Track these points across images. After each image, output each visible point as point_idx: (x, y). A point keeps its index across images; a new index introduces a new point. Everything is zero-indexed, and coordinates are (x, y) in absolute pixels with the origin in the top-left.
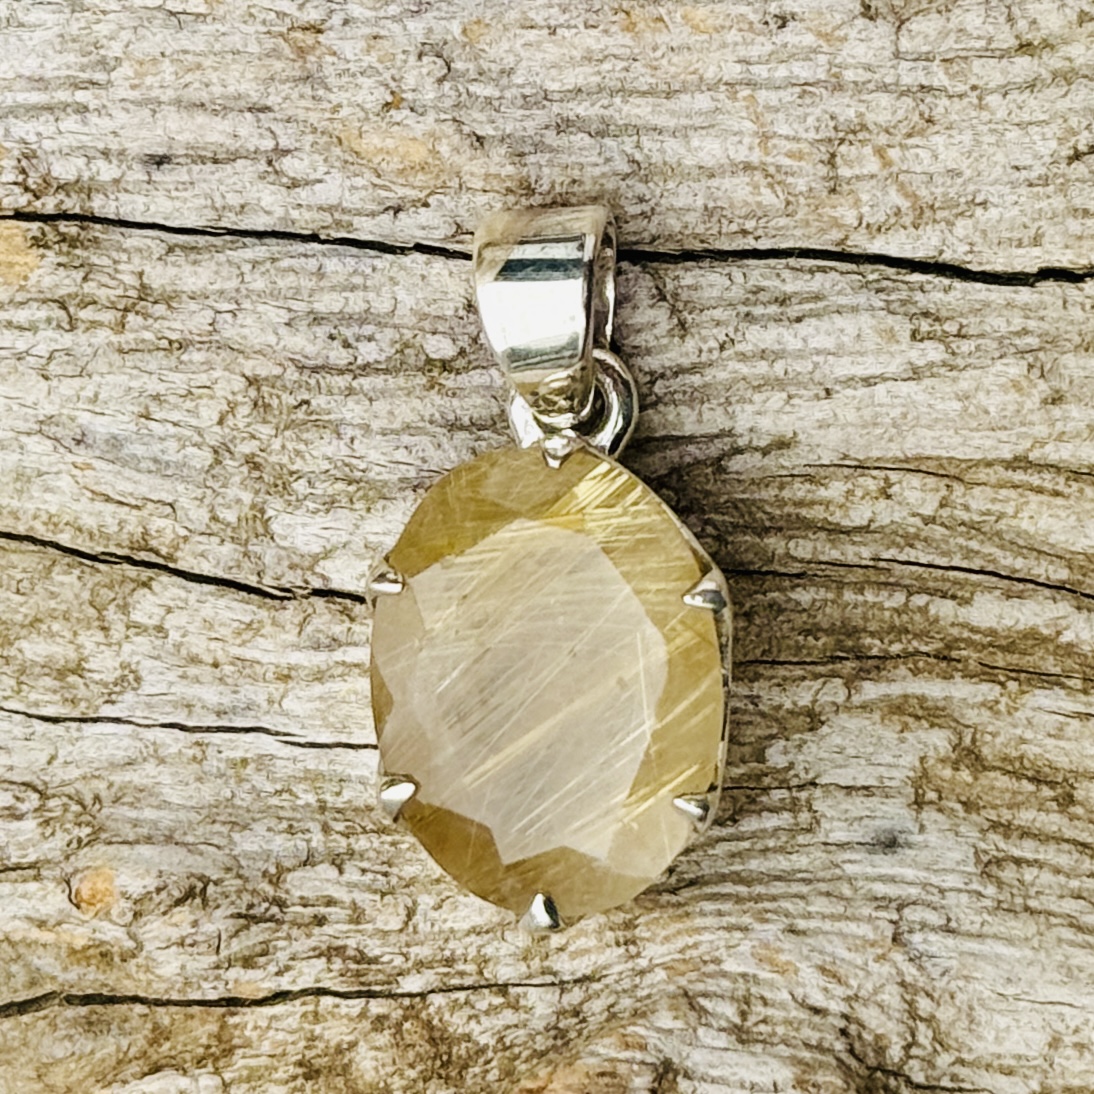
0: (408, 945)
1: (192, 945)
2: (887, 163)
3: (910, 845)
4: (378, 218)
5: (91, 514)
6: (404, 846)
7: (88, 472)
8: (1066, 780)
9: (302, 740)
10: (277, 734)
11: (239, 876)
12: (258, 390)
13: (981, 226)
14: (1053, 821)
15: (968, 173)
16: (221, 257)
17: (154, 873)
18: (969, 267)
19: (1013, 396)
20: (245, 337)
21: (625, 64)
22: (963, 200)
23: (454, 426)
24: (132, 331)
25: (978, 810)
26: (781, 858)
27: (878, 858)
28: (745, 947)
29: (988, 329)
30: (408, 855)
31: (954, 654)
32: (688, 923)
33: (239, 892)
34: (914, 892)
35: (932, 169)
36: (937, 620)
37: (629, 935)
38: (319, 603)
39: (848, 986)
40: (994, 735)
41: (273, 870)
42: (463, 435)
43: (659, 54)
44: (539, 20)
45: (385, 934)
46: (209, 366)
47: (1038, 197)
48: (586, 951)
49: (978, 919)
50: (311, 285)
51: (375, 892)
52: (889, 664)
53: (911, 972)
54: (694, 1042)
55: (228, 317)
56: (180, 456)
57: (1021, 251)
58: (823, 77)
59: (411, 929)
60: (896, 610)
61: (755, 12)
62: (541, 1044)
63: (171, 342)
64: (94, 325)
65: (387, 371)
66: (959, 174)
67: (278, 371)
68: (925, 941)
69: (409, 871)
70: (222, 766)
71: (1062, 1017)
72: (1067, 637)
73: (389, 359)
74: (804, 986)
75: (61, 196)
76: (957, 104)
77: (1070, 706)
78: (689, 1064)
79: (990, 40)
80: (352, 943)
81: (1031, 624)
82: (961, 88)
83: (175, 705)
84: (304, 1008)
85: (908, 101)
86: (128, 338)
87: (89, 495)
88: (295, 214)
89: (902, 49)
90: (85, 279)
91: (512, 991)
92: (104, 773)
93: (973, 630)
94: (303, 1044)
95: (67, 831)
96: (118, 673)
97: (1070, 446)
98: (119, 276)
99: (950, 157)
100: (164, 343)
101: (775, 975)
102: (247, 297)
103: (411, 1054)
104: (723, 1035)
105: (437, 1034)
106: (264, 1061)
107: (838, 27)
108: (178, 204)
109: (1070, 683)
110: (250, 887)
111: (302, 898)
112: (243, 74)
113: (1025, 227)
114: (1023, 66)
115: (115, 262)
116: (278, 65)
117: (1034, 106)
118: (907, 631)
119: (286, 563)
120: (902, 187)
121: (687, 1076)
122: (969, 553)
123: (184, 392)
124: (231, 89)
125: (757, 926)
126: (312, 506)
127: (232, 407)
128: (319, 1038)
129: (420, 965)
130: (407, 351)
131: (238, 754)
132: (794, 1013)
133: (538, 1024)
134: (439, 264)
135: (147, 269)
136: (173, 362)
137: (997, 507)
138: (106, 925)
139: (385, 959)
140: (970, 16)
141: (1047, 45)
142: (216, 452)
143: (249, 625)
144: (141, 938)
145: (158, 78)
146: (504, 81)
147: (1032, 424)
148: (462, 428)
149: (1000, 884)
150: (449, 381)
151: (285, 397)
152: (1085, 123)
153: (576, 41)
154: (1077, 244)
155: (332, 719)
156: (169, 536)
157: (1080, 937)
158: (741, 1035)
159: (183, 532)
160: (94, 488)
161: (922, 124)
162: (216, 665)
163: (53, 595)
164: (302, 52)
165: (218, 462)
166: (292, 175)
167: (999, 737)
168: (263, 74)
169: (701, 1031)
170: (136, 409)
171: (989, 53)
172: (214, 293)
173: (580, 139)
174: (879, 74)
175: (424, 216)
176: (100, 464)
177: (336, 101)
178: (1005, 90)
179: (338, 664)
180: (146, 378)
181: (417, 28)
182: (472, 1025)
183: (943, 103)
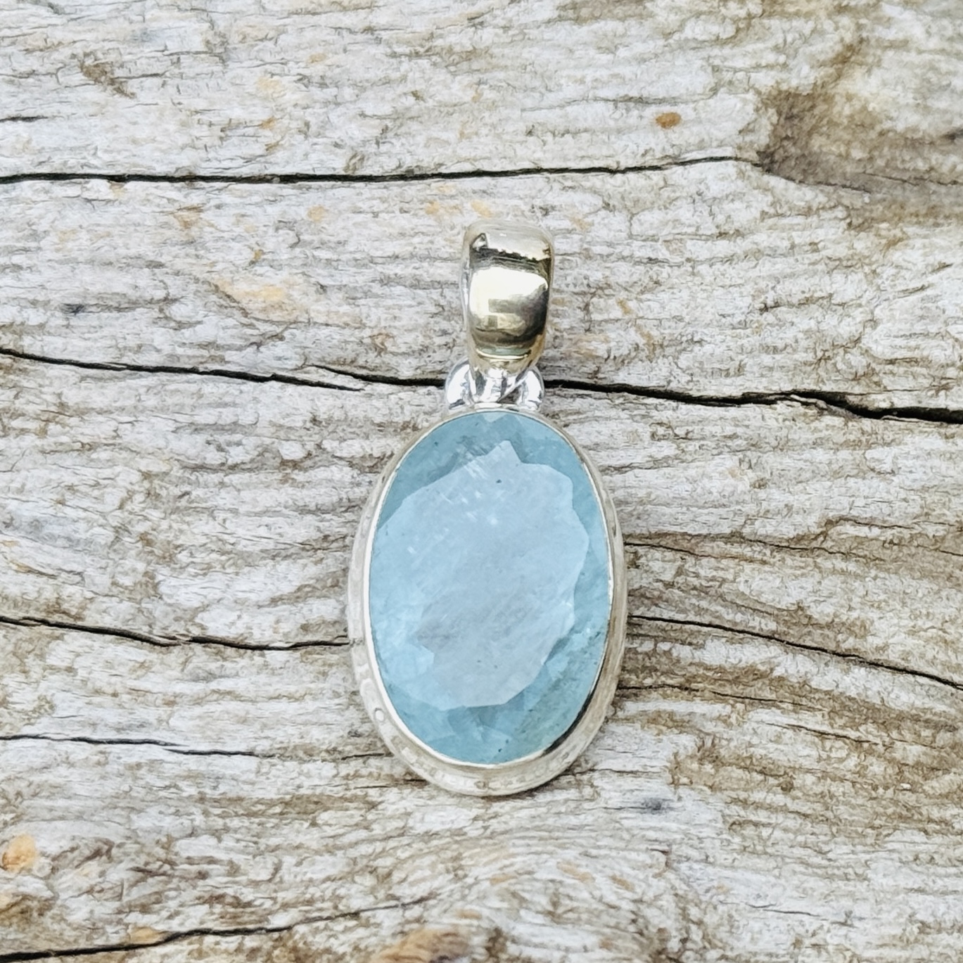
0: (275, 891)
1: (99, 892)
2: (627, 311)
3: (671, 809)
4: (244, 352)
5: (16, 584)
6: (269, 825)
7: (15, 549)
8: (785, 773)
9: (186, 749)
10: (166, 744)
11: (137, 842)
12: (151, 482)
13: (699, 359)
14: (779, 799)
15: (687, 319)
16: (123, 384)
17: (69, 836)
18: (691, 393)
19: (731, 481)
20: (141, 441)
21: (429, 238)
22: (684, 339)
23: (304, 510)
24: (53, 436)
25: (721, 790)
26: (572, 817)
27: (647, 816)
28: (552, 863)
29: (707, 433)
30: (273, 831)
31: (693, 686)
32: (504, 853)
33: (138, 853)
34: (678, 837)
35: (662, 316)
36: (678, 661)
37: (456, 865)
38: (198, 648)
39: (634, 892)
40: (729, 740)
41: (164, 840)
42: (309, 518)
43: (455, 231)
44: (364, 206)
45: (256, 884)
46: (112, 463)
47: (739, 337)
48: (423, 880)
49: (730, 858)
50: (192, 402)
51: (248, 854)
52: (644, 692)
53: (682, 888)
54: (518, 919)
55: (128, 426)
56: (88, 535)
57: (728, 381)
58: (577, 250)
59: (277, 879)
60: (646, 654)
61: (526, 204)
63: (83, 445)
64: (23, 431)
65: (250, 470)
66: (681, 320)
67: (164, 468)
68: (691, 868)
69: (274, 841)
70: (121, 768)
71: (802, 923)
72: (778, 672)
73: (252, 461)
74: (600, 889)
76: (676, 271)
77: (785, 720)
78: (515, 933)
79: (698, 228)
80: (230, 891)
81: (751, 662)
82: (678, 259)
83: (83, 725)
84: (191, 947)
85: (641, 268)
86: (48, 443)
87: (15, 567)
88: (180, 351)
89: (634, 233)
90: (16, 397)
91: (363, 915)
92: (24, 775)
93: (708, 668)
96: (36, 704)
97: (774, 522)
98: (44, 396)
99: (674, 308)
100: (78, 446)
101: (576, 882)
102: (142, 412)
104: (541, 916)
105: (301, 954)
107: (586, 215)
108: (89, 343)
109: (784, 705)
110: (146, 850)
111: (188, 858)
112: (142, 240)
113: (732, 360)
114: (723, 247)
115: (40, 386)
116: (168, 233)
117: (733, 273)
118: (656, 670)
119: (172, 616)
120: (639, 328)
121: (514, 941)
122: (700, 611)
123: (92, 483)
124: (133, 252)
125: (559, 851)
126: (193, 571)
127: (130, 495)
129: (285, 906)
130: (267, 455)
131: (134, 760)
132: (595, 906)
133: (385, 932)
134: (291, 388)
135: (65, 391)
136: (84, 461)
137: (721, 574)
138: (28, 878)
139: (257, 903)
140: (681, 212)
141: (738, 233)
142: (116, 530)
143: (142, 665)
144: (56, 888)
145: (77, 243)
146: (340, 249)
147: (744, 502)
148: (310, 512)
149: (744, 838)
150: (299, 476)
151: (172, 488)
152: (771, 285)
153: (394, 221)
154: (769, 374)
155: (209, 733)
156: (78, 598)
157: (810, 870)
158: (553, 917)
159: (92, 595)
160: (21, 561)
161: (651, 284)
162: (115, 695)
164: (187, 225)
165: (117, 539)
166: (178, 319)
167: (733, 742)
168: (158, 239)
169: (523, 912)
170: (55, 497)
171: (696, 236)
172: (117, 409)
173: (398, 290)
174: (619, 249)
175: (280, 348)
176: (24, 542)
177: (213, 259)
178: (711, 262)
179: (214, 691)
180: (63, 472)
181: (274, 211)
182: (332, 940)
183: (666, 270)
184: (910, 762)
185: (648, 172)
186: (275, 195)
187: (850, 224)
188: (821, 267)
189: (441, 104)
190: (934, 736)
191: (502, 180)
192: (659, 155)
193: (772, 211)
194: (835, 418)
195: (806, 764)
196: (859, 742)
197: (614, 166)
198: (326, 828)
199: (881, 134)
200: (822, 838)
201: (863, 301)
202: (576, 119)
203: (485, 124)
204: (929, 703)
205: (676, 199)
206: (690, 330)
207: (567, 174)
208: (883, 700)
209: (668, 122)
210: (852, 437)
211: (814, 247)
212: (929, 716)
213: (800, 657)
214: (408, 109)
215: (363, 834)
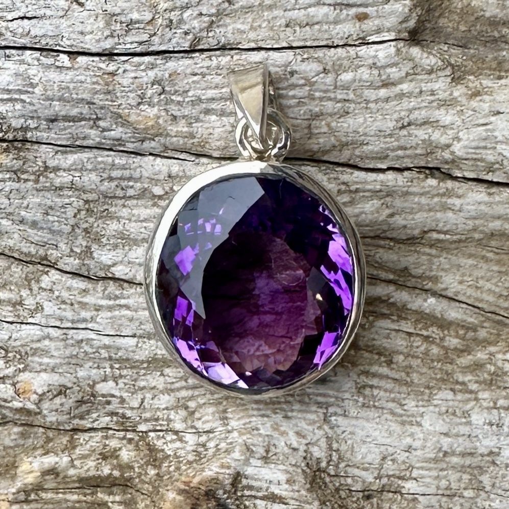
0: (141, 413)
1: (60, 411)
2: (330, 128)
3: (331, 381)
4: (135, 144)
5: (26, 247)
6: (141, 374)
7: (25, 233)
8: (390, 354)
9: (104, 333)
10: (94, 330)
11: (78, 386)
12: (89, 205)
13: (365, 152)
14: (384, 370)
15: (361, 133)
16: (76, 156)
17: (47, 384)
18: (361, 165)
19: (376, 215)
20: (84, 186)
22: (359, 142)
24: (42, 183)
25: (357, 366)
27: (319, 386)
28: (269, 424)
30: (143, 377)
32: (247, 413)
33: (79, 392)
34: (332, 400)
35: (348, 131)
37: (224, 416)
38: (111, 282)
39: (307, 439)
40: (364, 337)
41: (91, 383)
44: (198, 71)
45: (132, 409)
46: (70, 197)
47: (387, 142)
48: (208, 421)
49: (356, 412)
51: (129, 392)
53: (330, 432)
54: (248, 464)
55: (78, 178)
56: (59, 229)
57: (380, 161)
58: (307, 95)
59: (142, 407)
62: (191, 457)
63: (56, 188)
64: (26, 180)
65: (137, 199)
67: (96, 198)
68: (336, 420)
69: (142, 384)
70: (74, 342)
72: (392, 300)
73: (138, 195)
74: (290, 440)
75: (15, 133)
76: (358, 106)
77: (392, 326)
78: (246, 473)
79: (372, 83)
80: (121, 411)
81: (379, 295)
82: (359, 101)
83: (56, 319)
84: (102, 434)
85: (339, 105)
86: (38, 186)
87: (25, 241)
88: (104, 141)
89: (338, 85)
90: (24, 164)
91: (180, 434)
92: (29, 344)
94: (101, 447)
95: (15, 366)
96: (35, 306)
98: (37, 163)
100: (53, 188)
101: (279, 436)
102: (85, 171)
103: (142, 454)
104: (260, 461)
105: (151, 448)
106: (87, 452)
107: (313, 77)
108: (59, 136)
109: (393, 317)
110: (83, 390)
111: (102, 394)
113: (383, 153)
114: (383, 93)
115: (36, 157)
117: (388, 107)
119: (98, 268)
121: (245, 478)
123: (61, 206)
124: (79, 97)
125: (273, 415)
126: (108, 247)
127: (79, 211)
128: (108, 445)
129: (146, 420)
130: (146, 192)
131: (80, 338)
132: (287, 451)
133: (189, 448)
134: (159, 159)
135: (48, 160)
136: (57, 195)
138: (28, 403)
139: (133, 418)
141: (393, 84)
142: (73, 227)
143: (84, 291)
144: (41, 408)
146: (185, 95)
149: (365, 397)
150: (161, 203)
151: (99, 208)
152: (407, 115)
153: (213, 80)
154: (401, 159)
155: (114, 326)
156: (55, 256)
158: (265, 459)
159: (60, 255)
160: (27, 238)
161: (344, 114)
162: (72, 305)
163: (11, 276)
164: (107, 84)
165: (73, 230)
166: (103, 127)
169: (251, 460)
170: (43, 211)
171: (369, 87)
172: (73, 170)
173: (214, 118)
174: (329, 94)
175: (153, 144)
176: (29, 230)
177: (120, 102)
178: (376, 101)
179: (118, 305)
180: (47, 200)
181: (152, 74)
182: (165, 446)
183: (353, 105)
184: (452, 347)
185: (348, 48)
186: (152, 64)
187: (453, 79)
188: (435, 104)
189: (242, 7)
190: (465, 334)
191: (271, 53)
192: (355, 37)
193: (411, 71)
194: (434, 180)
195: (400, 349)
196: (427, 337)
197: (331, 44)
198: (167, 378)
199: (477, 18)
200: (403, 395)
201: (454, 127)
202: (313, 16)
203: (265, 20)
204: (465, 317)
205: (362, 66)
206: (363, 138)
207: (305, 50)
208: (442, 315)
209: (362, 17)
210: (441, 191)
211: (432, 93)
212: (463, 324)
213: (404, 293)
214: (225, 10)
215: (183, 383)
